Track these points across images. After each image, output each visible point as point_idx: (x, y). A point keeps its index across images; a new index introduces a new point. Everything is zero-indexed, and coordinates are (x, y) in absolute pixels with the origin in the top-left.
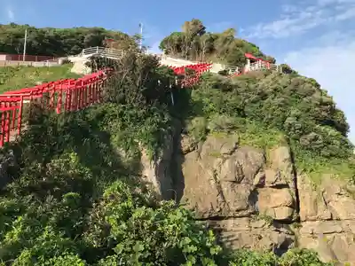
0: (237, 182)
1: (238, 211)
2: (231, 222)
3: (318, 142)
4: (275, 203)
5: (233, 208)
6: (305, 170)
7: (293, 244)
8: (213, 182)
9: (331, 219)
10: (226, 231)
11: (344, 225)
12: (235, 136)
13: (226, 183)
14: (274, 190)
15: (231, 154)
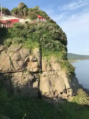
0: (18, 60)
1: (18, 70)
2: (16, 73)
3: (51, 46)
4: (33, 67)
5: (16, 69)
6: (45, 55)
7: (38, 79)
8: (9, 61)
9: (51, 71)
10: (14, 76)
11: (55, 72)
12: (21, 45)
13: (14, 61)
14: (33, 62)
15: (17, 51)
